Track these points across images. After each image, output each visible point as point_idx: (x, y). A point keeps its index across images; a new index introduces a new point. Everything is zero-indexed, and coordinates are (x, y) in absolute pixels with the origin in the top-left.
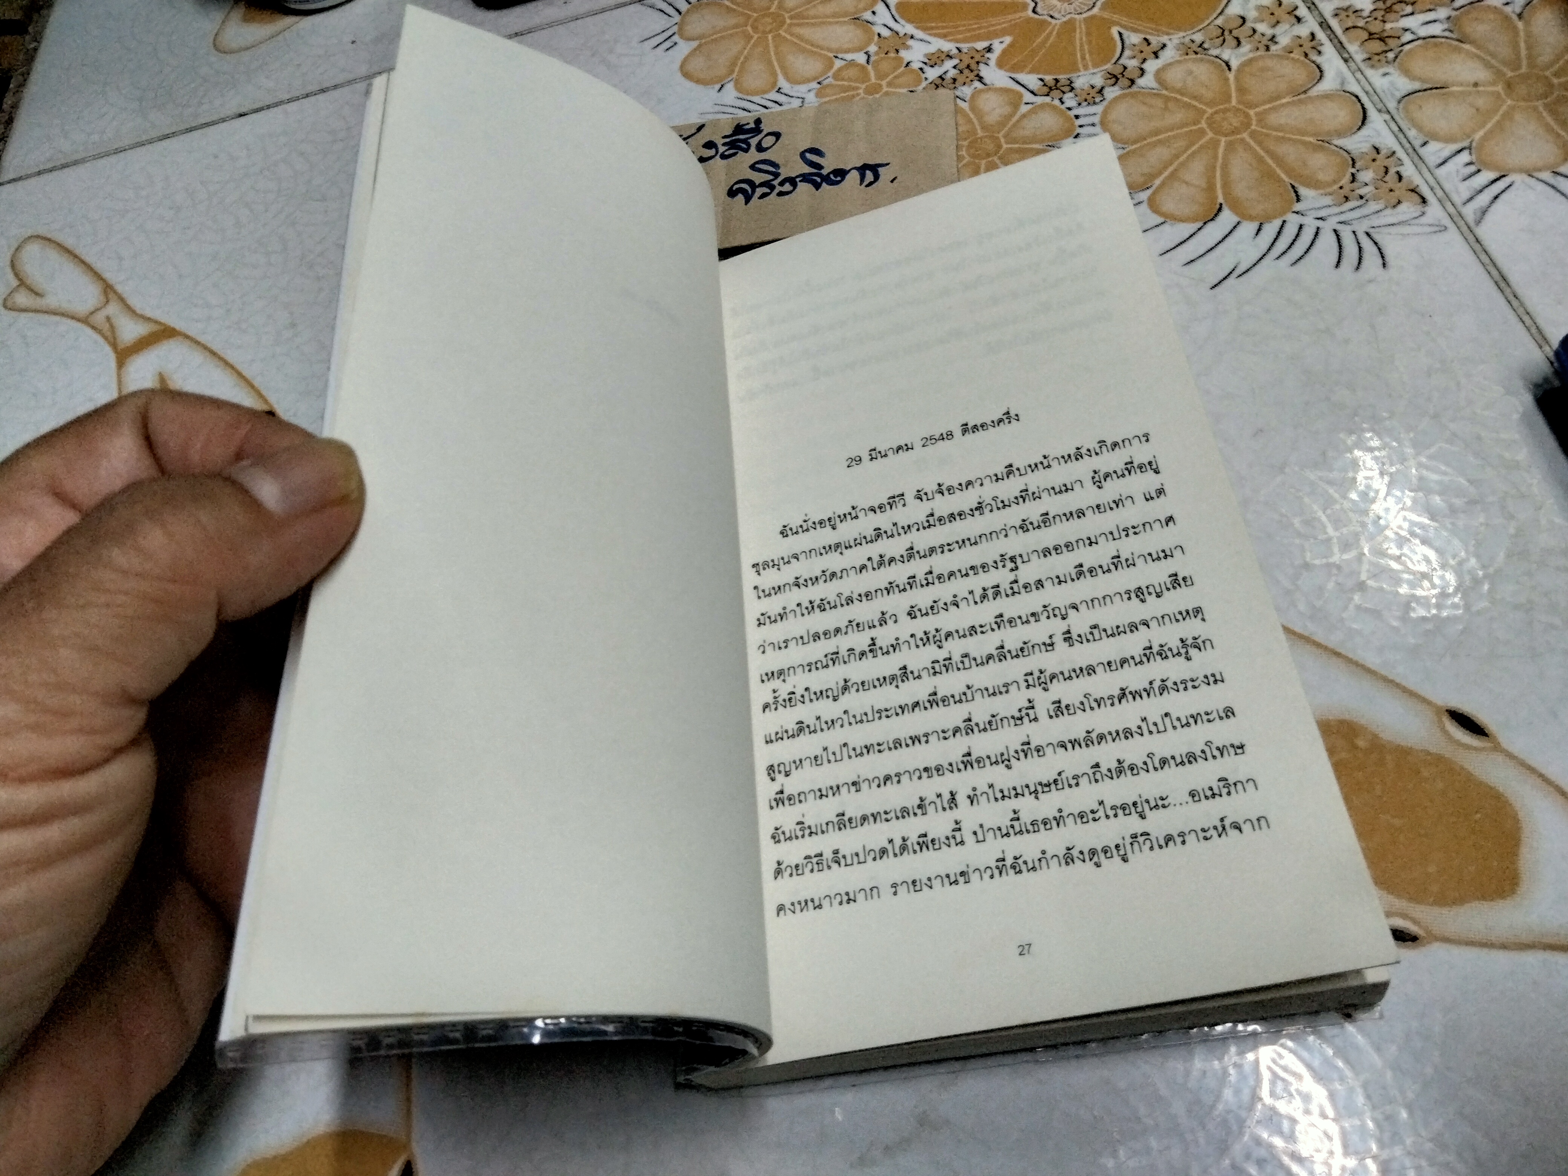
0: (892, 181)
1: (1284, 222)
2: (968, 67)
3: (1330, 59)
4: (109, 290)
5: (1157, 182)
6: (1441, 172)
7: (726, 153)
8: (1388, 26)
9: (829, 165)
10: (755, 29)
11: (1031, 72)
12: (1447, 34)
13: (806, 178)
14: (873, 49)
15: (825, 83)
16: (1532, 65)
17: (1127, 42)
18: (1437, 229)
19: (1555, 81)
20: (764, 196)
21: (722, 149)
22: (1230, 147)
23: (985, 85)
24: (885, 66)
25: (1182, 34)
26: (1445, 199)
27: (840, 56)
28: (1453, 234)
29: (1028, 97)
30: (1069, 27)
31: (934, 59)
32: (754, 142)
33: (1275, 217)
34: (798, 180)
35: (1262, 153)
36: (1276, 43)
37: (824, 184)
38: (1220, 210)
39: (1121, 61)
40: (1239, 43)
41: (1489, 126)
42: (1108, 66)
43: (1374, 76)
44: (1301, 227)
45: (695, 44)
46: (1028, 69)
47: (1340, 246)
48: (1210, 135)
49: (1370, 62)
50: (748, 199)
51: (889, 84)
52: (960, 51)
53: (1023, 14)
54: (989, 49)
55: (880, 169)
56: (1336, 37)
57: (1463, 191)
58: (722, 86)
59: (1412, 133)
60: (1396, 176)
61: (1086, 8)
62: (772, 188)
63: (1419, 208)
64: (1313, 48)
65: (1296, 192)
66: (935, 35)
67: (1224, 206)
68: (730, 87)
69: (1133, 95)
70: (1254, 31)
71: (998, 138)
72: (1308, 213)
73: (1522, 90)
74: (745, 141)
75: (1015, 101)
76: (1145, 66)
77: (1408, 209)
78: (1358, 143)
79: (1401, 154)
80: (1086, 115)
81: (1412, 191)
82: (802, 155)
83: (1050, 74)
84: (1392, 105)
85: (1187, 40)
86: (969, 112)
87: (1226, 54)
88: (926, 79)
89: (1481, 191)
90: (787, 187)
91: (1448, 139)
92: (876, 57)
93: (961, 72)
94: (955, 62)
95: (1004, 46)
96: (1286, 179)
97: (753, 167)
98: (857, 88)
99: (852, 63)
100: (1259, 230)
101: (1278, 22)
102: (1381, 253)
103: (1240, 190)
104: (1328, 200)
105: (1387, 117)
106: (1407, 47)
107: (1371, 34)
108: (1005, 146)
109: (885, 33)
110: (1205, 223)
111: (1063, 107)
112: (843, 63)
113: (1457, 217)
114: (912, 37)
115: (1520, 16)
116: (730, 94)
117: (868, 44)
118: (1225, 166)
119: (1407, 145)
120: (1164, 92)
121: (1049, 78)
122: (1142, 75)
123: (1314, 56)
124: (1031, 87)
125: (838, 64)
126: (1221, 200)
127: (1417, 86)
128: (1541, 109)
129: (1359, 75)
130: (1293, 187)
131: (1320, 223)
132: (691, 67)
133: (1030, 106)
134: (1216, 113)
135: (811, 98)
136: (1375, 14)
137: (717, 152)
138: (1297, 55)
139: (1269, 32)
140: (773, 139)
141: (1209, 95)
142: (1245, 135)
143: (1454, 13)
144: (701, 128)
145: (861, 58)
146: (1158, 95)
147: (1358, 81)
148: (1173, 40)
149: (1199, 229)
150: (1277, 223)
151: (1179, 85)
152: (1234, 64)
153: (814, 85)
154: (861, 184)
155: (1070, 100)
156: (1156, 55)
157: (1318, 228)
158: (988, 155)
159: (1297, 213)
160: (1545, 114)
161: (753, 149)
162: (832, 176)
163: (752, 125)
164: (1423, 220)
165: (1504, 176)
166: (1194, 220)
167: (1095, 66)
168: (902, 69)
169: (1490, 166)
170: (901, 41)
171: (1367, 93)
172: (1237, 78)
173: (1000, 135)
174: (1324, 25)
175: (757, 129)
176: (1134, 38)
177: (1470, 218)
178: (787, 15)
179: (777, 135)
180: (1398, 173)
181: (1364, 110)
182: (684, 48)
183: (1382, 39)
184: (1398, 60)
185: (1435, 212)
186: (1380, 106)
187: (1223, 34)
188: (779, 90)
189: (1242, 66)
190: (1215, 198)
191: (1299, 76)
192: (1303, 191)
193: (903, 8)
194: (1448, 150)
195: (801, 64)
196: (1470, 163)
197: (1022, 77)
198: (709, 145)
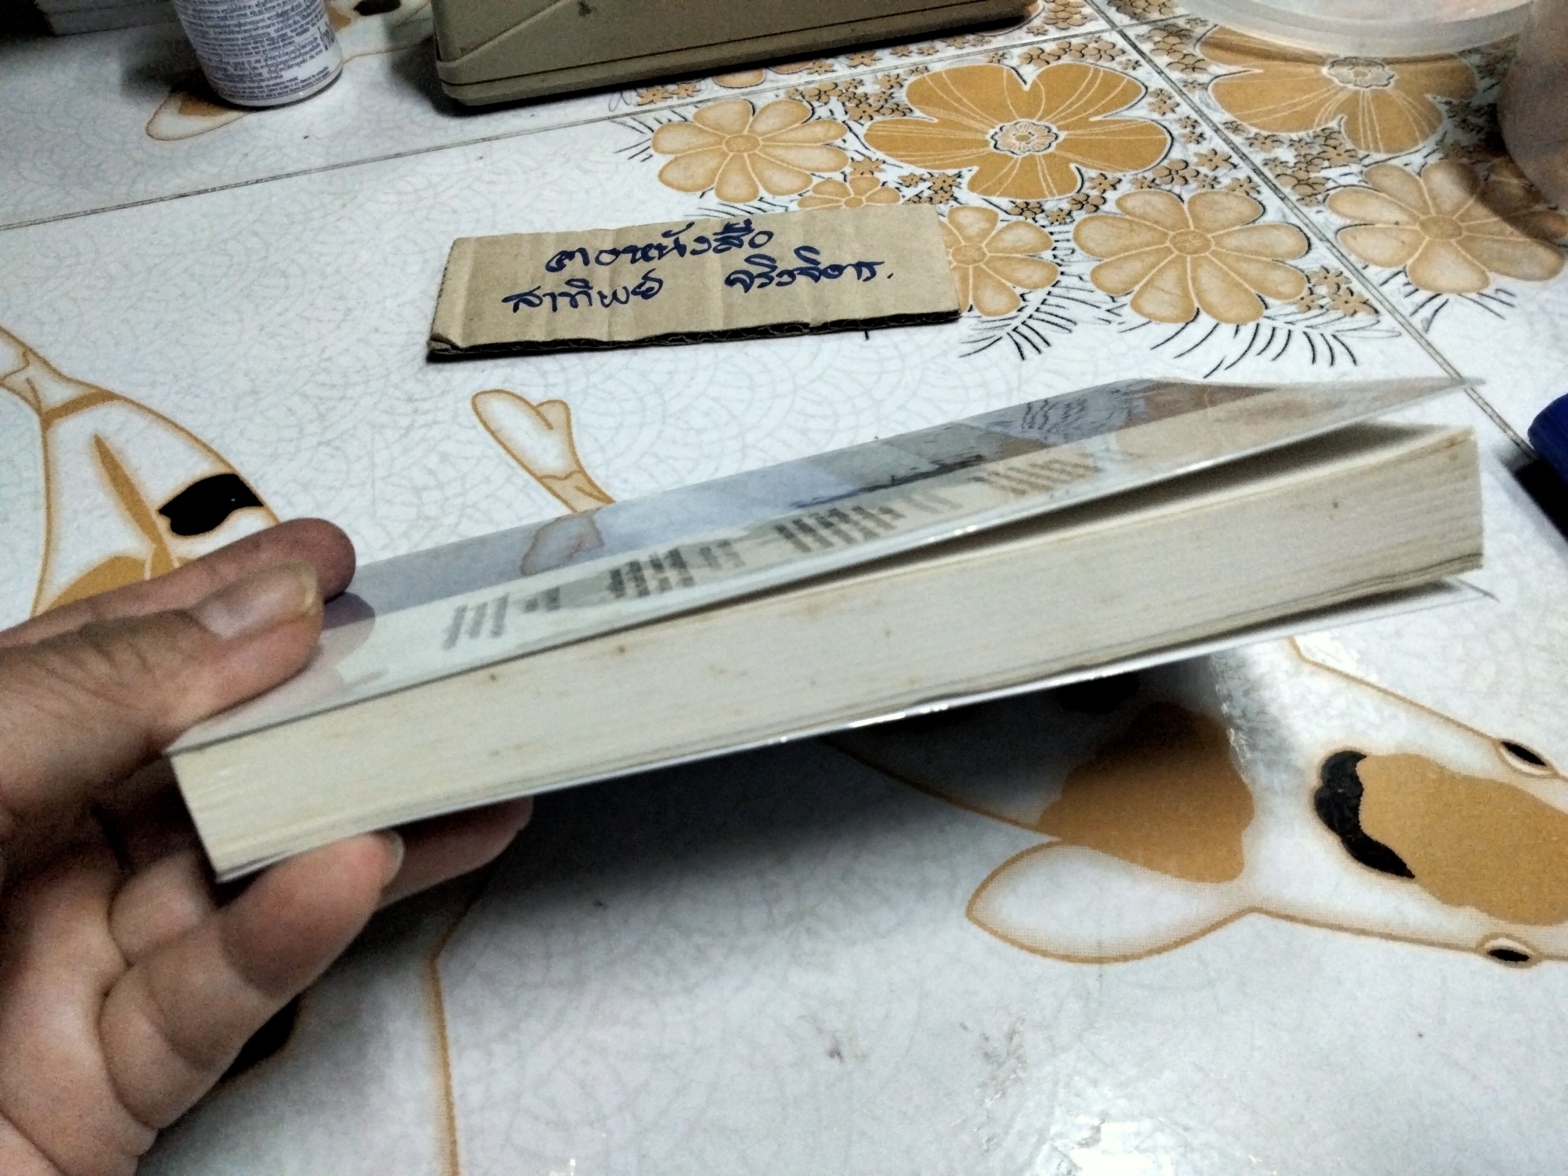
0: (889, 277)
1: (1258, 325)
2: (942, 188)
3: (1267, 196)
4: (28, 353)
5: (1137, 288)
6: (1385, 289)
7: (719, 248)
8: (1312, 175)
9: (825, 261)
10: (730, 147)
11: (1003, 195)
12: (1363, 184)
13: (803, 271)
14: (848, 170)
15: (807, 195)
16: (1439, 211)
17: (1086, 176)
18: (1391, 334)
19: (1462, 225)
20: (762, 286)
21: (714, 244)
22: (1195, 264)
23: (961, 204)
24: (863, 184)
25: (1134, 172)
26: (1393, 311)
27: (817, 174)
28: (1407, 339)
29: (1002, 216)
30: (1030, 161)
31: (908, 181)
32: (746, 239)
33: (1249, 320)
34: (795, 273)
35: (1226, 269)
36: (1219, 183)
37: (822, 277)
38: (1198, 313)
39: (1083, 191)
40: (1186, 182)
41: (1416, 255)
42: (1073, 194)
43: (1311, 212)
44: (1274, 329)
45: (671, 157)
46: (998, 193)
47: (1312, 346)
48: (1176, 253)
49: (1303, 202)
50: (747, 288)
51: (869, 199)
52: (932, 176)
53: (986, 149)
54: (959, 175)
55: (876, 267)
56: (1270, 181)
57: (1407, 306)
58: (703, 193)
59: (1353, 258)
60: (1348, 291)
61: (1043, 148)
62: (771, 279)
63: (1372, 318)
64: (1252, 188)
65: (1263, 301)
66: (906, 162)
67: (1201, 310)
68: (711, 195)
69: (1100, 218)
70: (1198, 173)
71: (981, 248)
72: (1278, 318)
73: (1435, 229)
74: (738, 238)
75: (993, 219)
76: (1106, 195)
77: (1364, 318)
78: (1310, 263)
79: (1347, 273)
80: (1060, 233)
81: (1365, 303)
82: (797, 252)
83: (1020, 198)
84: (1330, 236)
85: (1140, 176)
86: (949, 225)
87: (1177, 189)
88: (904, 196)
89: (1422, 306)
90: (786, 278)
91: (1385, 265)
92: (853, 177)
93: (936, 193)
94: (929, 184)
95: (973, 173)
96: (1253, 291)
97: (748, 260)
98: (838, 201)
99: (829, 181)
100: (1237, 331)
101: (1217, 167)
102: (1350, 352)
103: (1213, 297)
104: (1293, 308)
105: (1329, 245)
106: (1331, 192)
107: (1299, 181)
108: (989, 255)
109: (858, 157)
110: (1187, 324)
111: (1038, 225)
112: (821, 180)
113: (1407, 325)
114: (884, 162)
115: (1419, 174)
116: (712, 200)
117: (845, 165)
118: (1195, 280)
119: (1351, 268)
120: (1127, 217)
121: (1019, 201)
122: (1104, 203)
123: (1254, 195)
124: (1004, 207)
125: (816, 181)
126: (1197, 305)
127: (1348, 222)
128: (1455, 244)
129: (1295, 211)
130: (1260, 297)
131: (1290, 327)
132: (669, 176)
133: (1005, 224)
134: (1178, 235)
135: (794, 207)
136: (1298, 166)
137: (710, 247)
138: (1239, 192)
139: (1211, 174)
140: (766, 238)
141: (1169, 222)
142: (1207, 254)
143: (1365, 169)
144: (690, 225)
145: (839, 177)
146: (1122, 219)
147: (1296, 215)
148: (1128, 176)
149: (1183, 328)
150: (1252, 326)
151: (1140, 213)
152: (1186, 197)
153: (795, 196)
154: (859, 278)
155: (1041, 219)
156: (1114, 187)
157: (1290, 331)
158: (975, 261)
159: (1268, 318)
160: (1460, 249)
161: (746, 245)
162: (829, 271)
163: (742, 225)
164: (1377, 327)
165: (1438, 295)
166: (1175, 321)
167: (1060, 193)
168: (879, 187)
169: (1427, 287)
170: (871, 167)
171: (1307, 225)
172: (1189, 208)
173: (983, 245)
174: (1256, 170)
175: (748, 227)
176: (1093, 173)
177: (1419, 327)
178: (760, 138)
179: (770, 235)
180: (1348, 288)
181: (1308, 239)
182: (659, 161)
183: (1310, 185)
184: (1327, 201)
185: (1387, 321)
186: (1320, 236)
187: (1170, 174)
188: (761, 199)
189: (1192, 201)
190: (1192, 305)
191: (1245, 209)
192: (1269, 300)
193: (872, 139)
194: (1387, 273)
195: (778, 178)
196: (1408, 284)
197: (994, 199)
198: (701, 240)
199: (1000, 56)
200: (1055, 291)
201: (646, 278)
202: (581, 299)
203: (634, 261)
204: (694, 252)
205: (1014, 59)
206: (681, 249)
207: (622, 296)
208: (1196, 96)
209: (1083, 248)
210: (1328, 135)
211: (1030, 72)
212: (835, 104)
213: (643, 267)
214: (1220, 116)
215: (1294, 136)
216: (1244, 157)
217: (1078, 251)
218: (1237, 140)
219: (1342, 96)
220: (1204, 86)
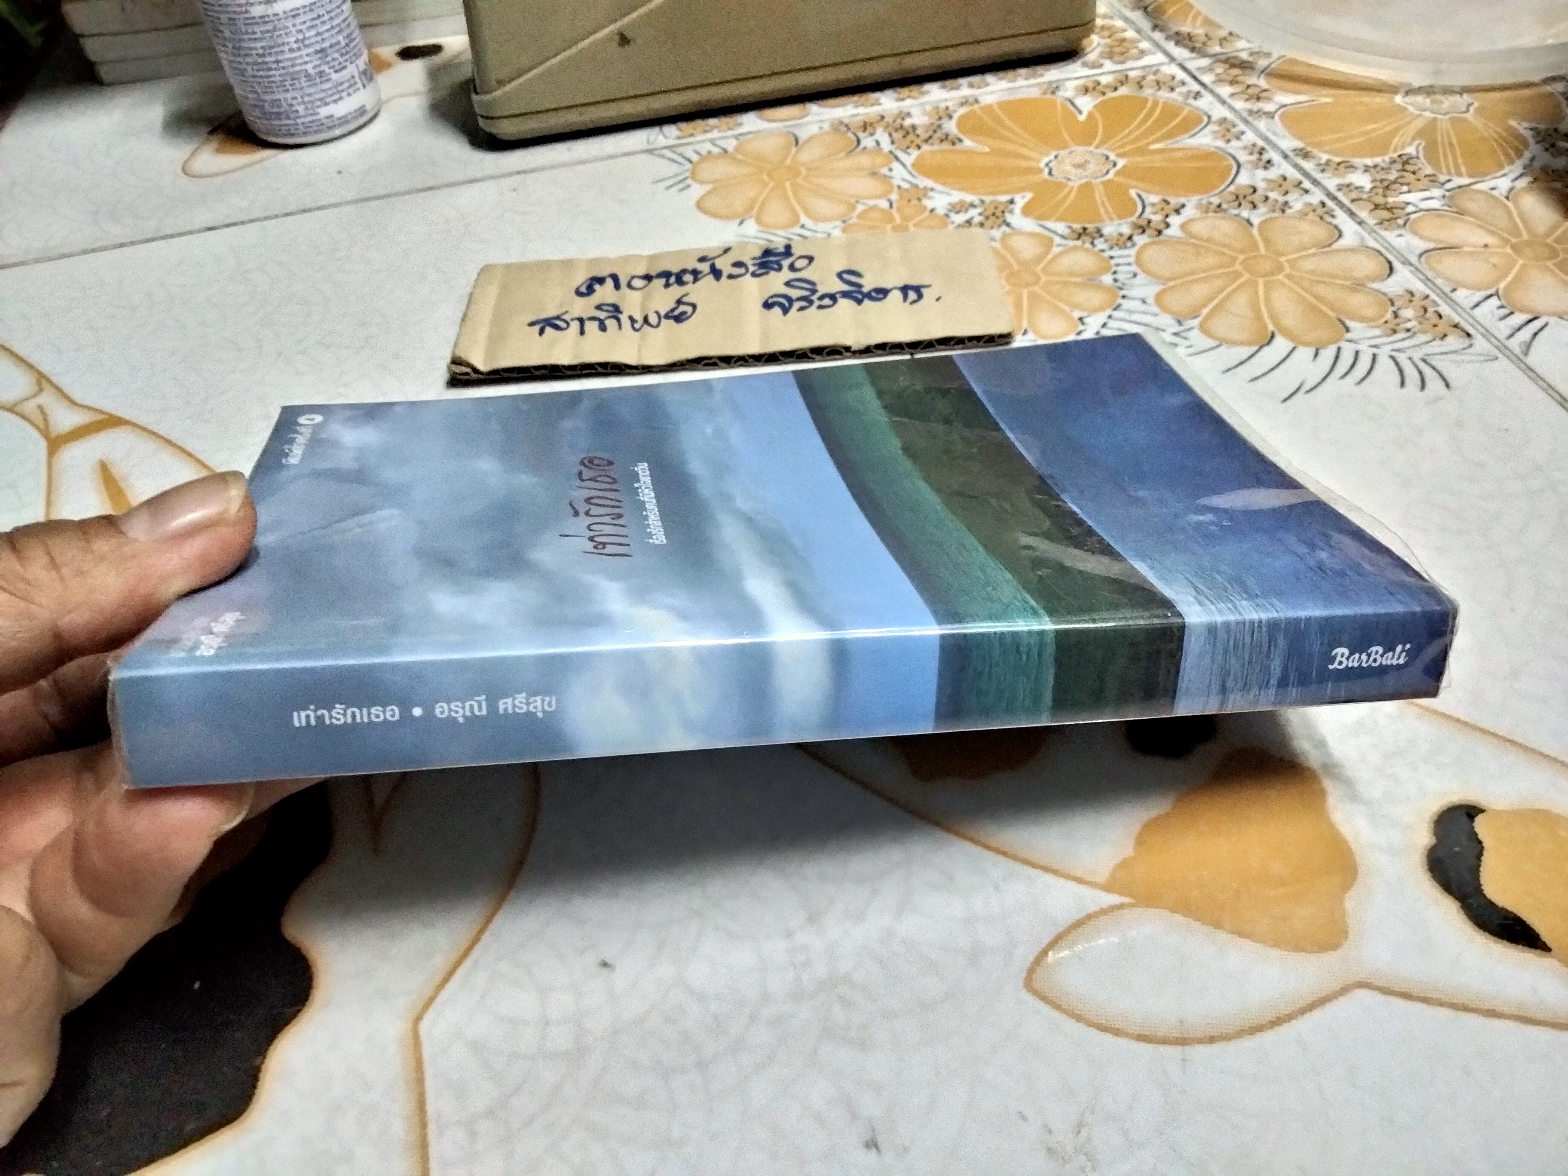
0: (937, 300)
1: (1339, 349)
2: (994, 214)
3: (1342, 219)
4: (43, 380)
5: (1205, 312)
6: (1477, 312)
7: (757, 272)
8: (1391, 200)
9: (868, 284)
10: (770, 176)
11: (1059, 220)
12: (1446, 208)
13: (845, 295)
14: (894, 197)
15: (851, 222)
16: (1532, 234)
17: (1147, 202)
18: (1487, 358)
19: (1558, 247)
20: (802, 309)
21: (752, 269)
22: (1268, 286)
23: (1013, 229)
24: (909, 211)
25: (1199, 197)
26: (1488, 334)
27: (862, 201)
28: (1503, 362)
29: (1057, 240)
30: (1087, 188)
31: (958, 207)
32: (786, 263)
33: (1329, 343)
34: (837, 296)
35: (1303, 293)
36: (1290, 207)
37: (866, 300)
38: (1273, 336)
39: (1144, 215)
40: (1255, 207)
41: (1510, 278)
42: (1133, 218)
43: (1391, 236)
44: (1357, 353)
45: (709, 187)
46: (1054, 218)
47: (1400, 371)
48: (1246, 276)
49: (1382, 226)
50: (786, 311)
51: (916, 226)
52: (983, 202)
53: (1040, 176)
54: (1012, 202)
55: (924, 290)
56: (1345, 206)
57: (1502, 329)
58: (743, 221)
59: (1440, 281)
60: (1436, 315)
61: (1101, 175)
62: (811, 302)
63: (1466, 342)
64: (1326, 212)
65: (1344, 324)
66: (955, 189)
67: (1276, 333)
68: (750, 222)
69: (1162, 243)
70: (1267, 198)
71: (1036, 272)
72: (1361, 341)
73: (1528, 252)
74: (776, 263)
75: (1049, 244)
76: (1169, 220)
77: (1454, 341)
78: (1394, 286)
79: (1433, 296)
80: (1120, 257)
81: (1455, 327)
82: (840, 275)
83: (1078, 223)
84: (1414, 260)
85: (1204, 202)
86: (1002, 250)
87: (1245, 214)
88: (953, 223)
89: (1519, 329)
90: (827, 302)
91: (1476, 288)
92: (899, 204)
93: (987, 218)
94: (979, 210)
95: (1026, 199)
96: (1332, 314)
97: (788, 284)
98: (884, 228)
99: (874, 208)
100: (1316, 355)
101: (1287, 192)
102: (1442, 376)
103: (1290, 320)
104: (1377, 332)
105: (1412, 268)
106: (1413, 216)
107: (1376, 205)
108: (1044, 279)
109: (905, 185)
110: (1261, 347)
111: (1096, 249)
112: (865, 207)
113: (1504, 349)
114: (932, 190)
115: (1507, 198)
116: (751, 227)
117: (890, 193)
118: (1268, 300)
119: (1438, 291)
120: (1192, 241)
121: (1076, 226)
122: (1167, 227)
123: (1328, 219)
124: (1060, 232)
125: (860, 208)
126: (1271, 328)
127: (1432, 245)
128: (1552, 267)
129: (1374, 234)
130: (1340, 321)
131: (1374, 350)
132: (708, 204)
133: (1061, 248)
134: (1247, 259)
135: (837, 233)
136: (1375, 191)
137: (747, 271)
138: (1312, 217)
139: (1281, 199)
140: (806, 262)
141: (1238, 245)
142: (1281, 277)
143: (1448, 194)
144: (727, 251)
145: (884, 204)
146: (1184, 243)
147: (1375, 239)
148: (1192, 201)
149: (1257, 352)
150: (1333, 349)
151: (1205, 237)
152: (1256, 221)
153: (838, 223)
154: (904, 302)
155: (1100, 244)
156: (1177, 212)
157: (1374, 354)
158: (1030, 285)
159: (1350, 341)
160: (1557, 271)
161: (785, 268)
162: (873, 294)
163: (782, 250)
164: (1473, 350)
165: (1536, 317)
166: (1249, 344)
167: (1120, 217)
168: (927, 214)
169: (1522, 310)
170: (919, 194)
171: (1387, 249)
172: (1259, 232)
173: (1038, 269)
174: (1330, 195)
175: (788, 251)
176: (1153, 199)
177: (1517, 351)
178: (802, 168)
179: (811, 259)
180: (1436, 312)
181: (1390, 263)
182: (697, 191)
183: (1388, 209)
184: (1408, 225)
185: (1480, 344)
186: (1402, 259)
187: (1237, 199)
188: (803, 226)
189: (1263, 224)
190: (1266, 327)
191: (1321, 233)
192: (1350, 324)
193: (919, 167)
194: (1479, 295)
195: (823, 206)
196: (1502, 307)
197: (1050, 224)
198: (738, 264)
199: (1054, 88)
200: (1116, 314)
201: (679, 302)
202: (611, 323)
203: (667, 285)
204: (731, 277)
205: (1069, 90)
206: (716, 273)
207: (653, 319)
208: (1262, 124)
209: (1144, 271)
210: (1406, 161)
211: (1086, 103)
212: (882, 136)
213: (676, 291)
214: (1289, 143)
215: (1369, 162)
216: (1315, 182)
217: (1141, 276)
218: (1308, 165)
219: (1418, 124)
220: (1270, 115)
